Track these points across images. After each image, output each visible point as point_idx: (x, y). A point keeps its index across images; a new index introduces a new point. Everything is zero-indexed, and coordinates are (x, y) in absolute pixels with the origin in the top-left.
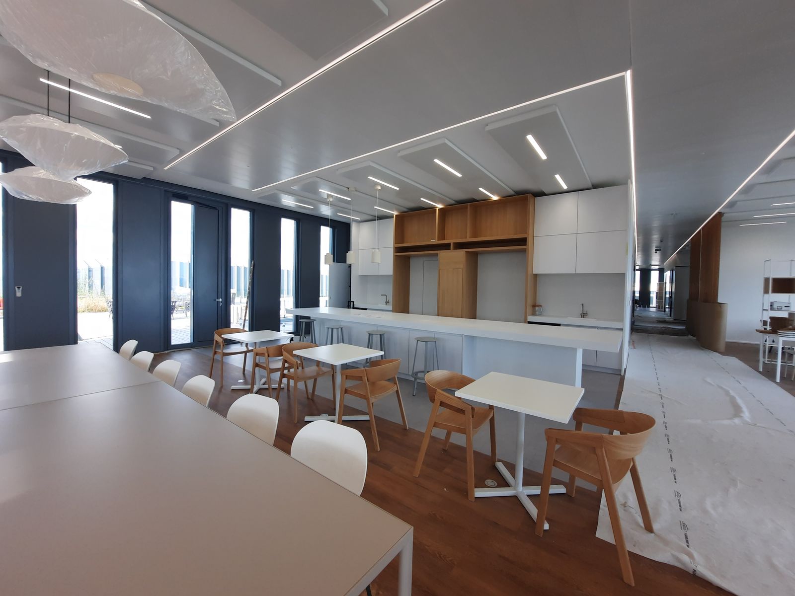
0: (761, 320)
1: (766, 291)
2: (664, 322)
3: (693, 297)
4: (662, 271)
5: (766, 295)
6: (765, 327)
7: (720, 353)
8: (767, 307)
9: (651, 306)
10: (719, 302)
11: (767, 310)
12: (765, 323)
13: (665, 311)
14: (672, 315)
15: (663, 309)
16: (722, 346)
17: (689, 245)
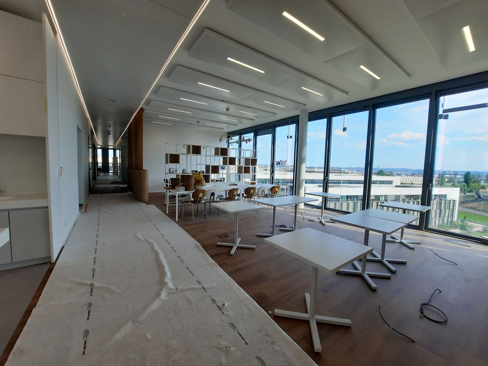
0: (164, 180)
1: (167, 162)
2: (115, 182)
3: (130, 166)
4: (115, 150)
5: (167, 165)
6: (167, 184)
7: (145, 203)
8: (167, 172)
9: (110, 172)
10: (143, 169)
11: (168, 173)
12: (167, 181)
13: (117, 175)
14: (121, 178)
15: (116, 174)
16: (146, 198)
17: (127, 133)
